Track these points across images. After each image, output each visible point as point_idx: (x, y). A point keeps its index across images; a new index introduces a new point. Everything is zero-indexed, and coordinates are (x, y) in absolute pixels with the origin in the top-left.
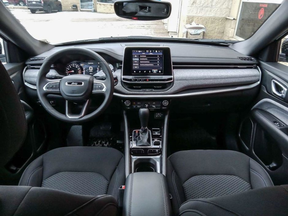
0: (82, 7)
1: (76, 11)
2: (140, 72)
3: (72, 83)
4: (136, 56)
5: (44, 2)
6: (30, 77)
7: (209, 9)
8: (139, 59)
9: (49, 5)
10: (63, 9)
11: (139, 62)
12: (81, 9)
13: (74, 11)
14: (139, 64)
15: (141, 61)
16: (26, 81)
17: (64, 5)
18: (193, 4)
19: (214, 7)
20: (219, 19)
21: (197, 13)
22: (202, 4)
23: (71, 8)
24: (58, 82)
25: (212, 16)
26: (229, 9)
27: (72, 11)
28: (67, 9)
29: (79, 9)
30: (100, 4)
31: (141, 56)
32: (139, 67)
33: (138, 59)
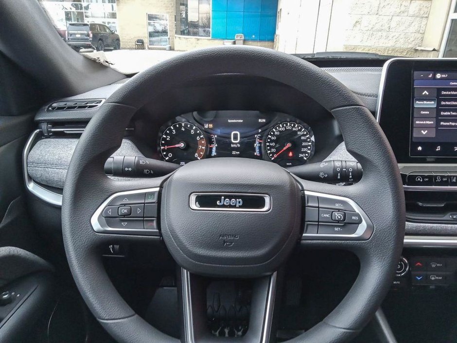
0: (151, 43)
1: (142, 49)
2: (438, 149)
3: (219, 198)
4: (426, 92)
5: (93, 35)
6: (47, 164)
7: (384, 34)
8: (439, 104)
9: (100, 39)
10: (121, 46)
11: (438, 115)
12: (150, 46)
13: (138, 49)
14: (438, 122)
15: (445, 111)
16: (31, 178)
17: (124, 41)
18: (355, 26)
19: (393, 30)
20: (401, 51)
21: (362, 40)
22: (371, 26)
23: (134, 44)
24: (152, 194)
25: (390, 46)
26: (420, 35)
27: (135, 49)
28: (128, 47)
29: (146, 45)
30: (180, 38)
31: (444, 93)
32: (437, 130)
33: (432, 104)
